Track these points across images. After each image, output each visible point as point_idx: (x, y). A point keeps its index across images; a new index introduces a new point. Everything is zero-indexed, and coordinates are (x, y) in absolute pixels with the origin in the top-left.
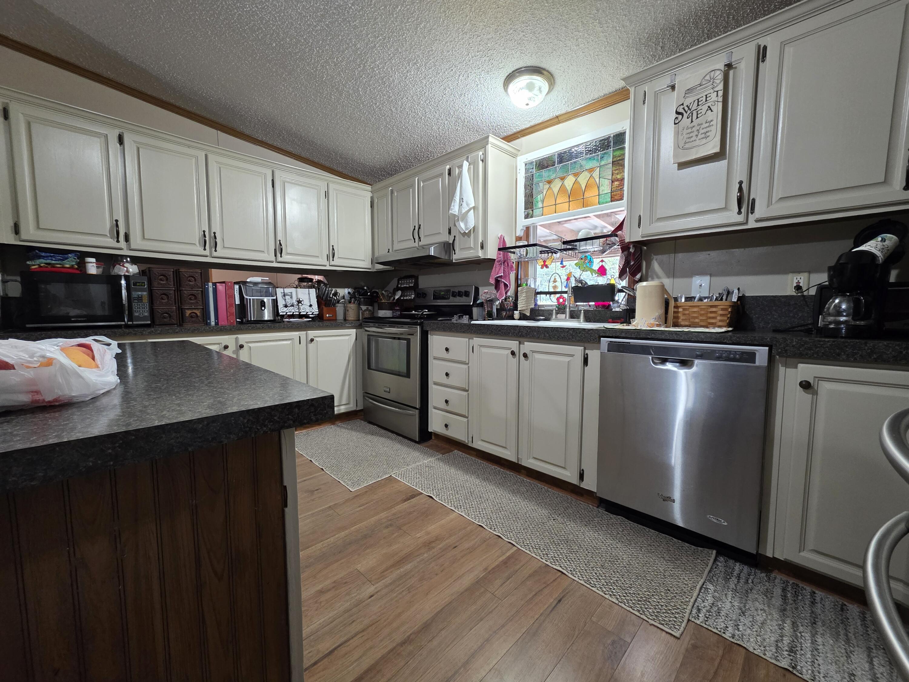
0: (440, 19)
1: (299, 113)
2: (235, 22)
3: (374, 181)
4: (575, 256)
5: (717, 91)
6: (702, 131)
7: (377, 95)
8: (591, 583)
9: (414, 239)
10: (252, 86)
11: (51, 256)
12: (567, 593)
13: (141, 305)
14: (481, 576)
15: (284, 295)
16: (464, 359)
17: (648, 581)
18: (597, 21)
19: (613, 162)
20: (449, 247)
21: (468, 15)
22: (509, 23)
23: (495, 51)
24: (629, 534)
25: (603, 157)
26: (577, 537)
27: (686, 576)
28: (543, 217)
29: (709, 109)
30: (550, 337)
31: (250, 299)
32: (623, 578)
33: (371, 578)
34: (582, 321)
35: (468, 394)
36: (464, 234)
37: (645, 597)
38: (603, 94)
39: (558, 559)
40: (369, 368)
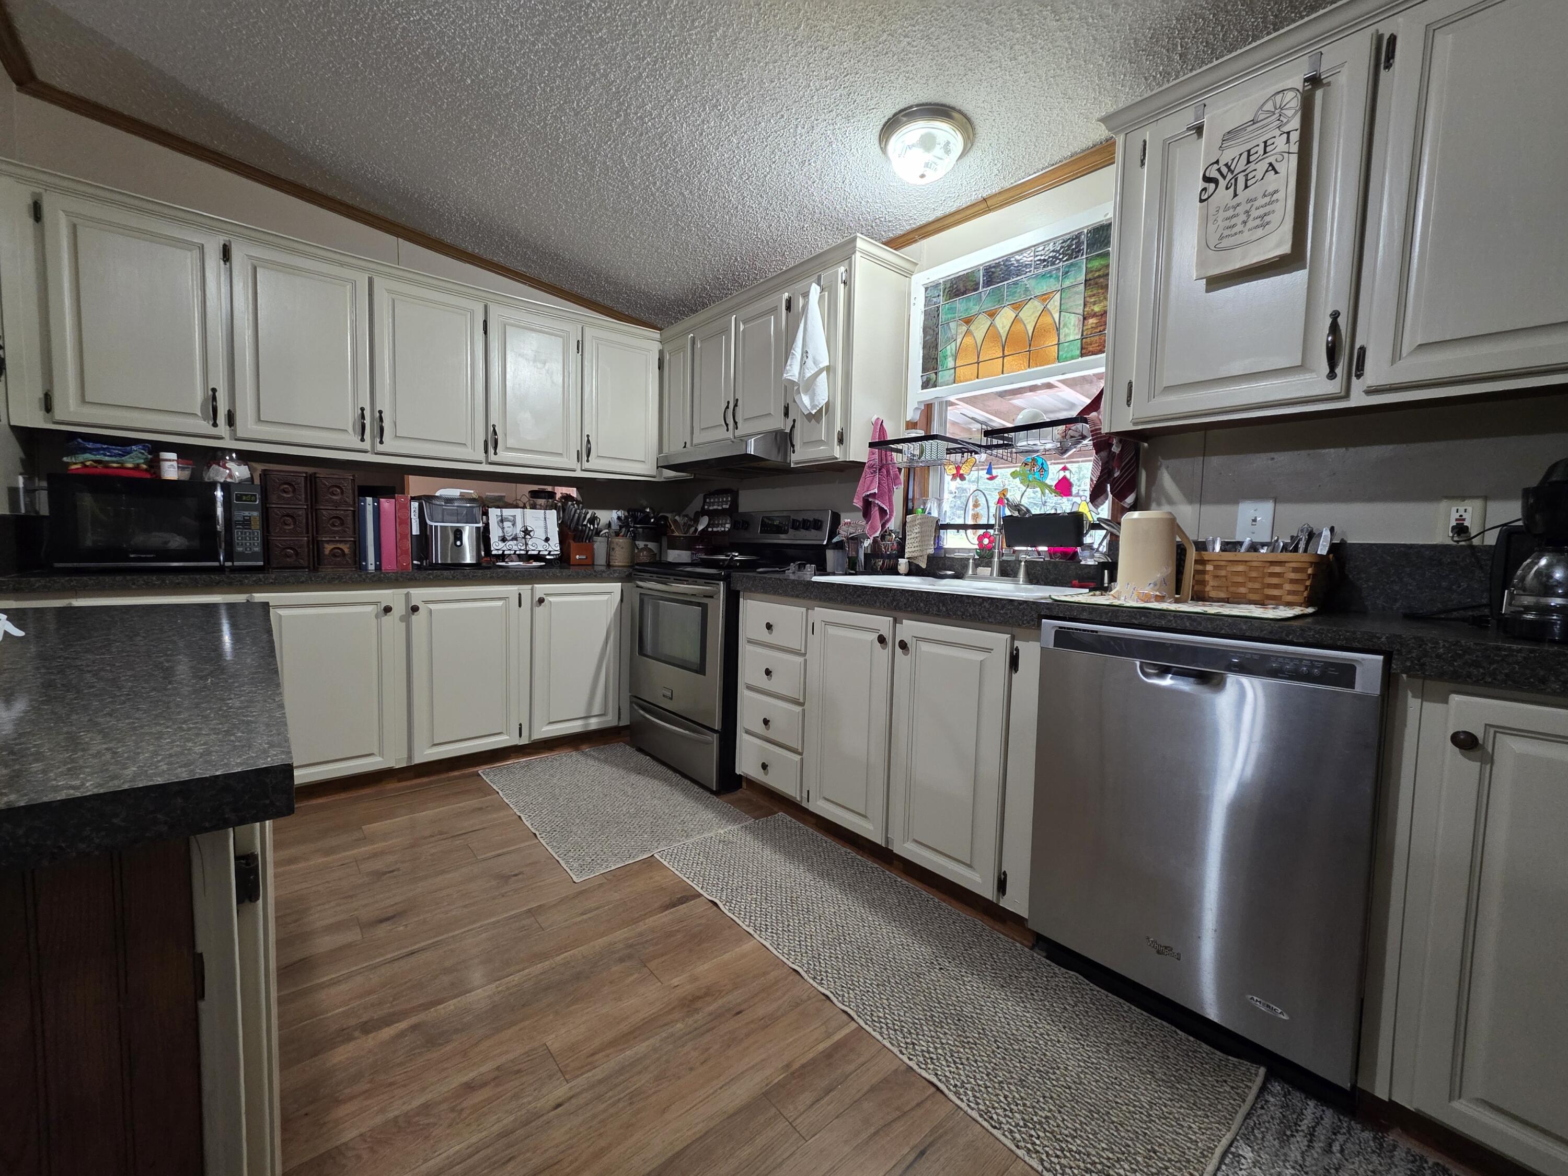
0: (751, 18)
1: (527, 205)
2: (398, 42)
3: (668, 322)
4: (1009, 459)
5: (1288, 133)
6: (1255, 213)
7: (655, 168)
8: (991, 1118)
9: (727, 425)
10: (444, 158)
11: (104, 449)
12: (941, 1136)
13: (248, 534)
14: (776, 1081)
15: (502, 521)
16: (796, 645)
17: (1112, 1126)
18: (1049, 8)
19: (1086, 281)
20: (784, 440)
21: (801, 8)
22: (879, 20)
23: (859, 75)
24: (1087, 1012)
25: (1067, 272)
26: (981, 1010)
27: (1195, 1122)
28: (954, 385)
29: (1270, 168)
30: (948, 613)
31: (436, 527)
32: (1060, 1112)
33: (567, 1065)
34: (1021, 582)
35: (804, 710)
36: (810, 417)
37: (1101, 1163)
38: (1069, 154)
39: (935, 1057)
40: (642, 652)
